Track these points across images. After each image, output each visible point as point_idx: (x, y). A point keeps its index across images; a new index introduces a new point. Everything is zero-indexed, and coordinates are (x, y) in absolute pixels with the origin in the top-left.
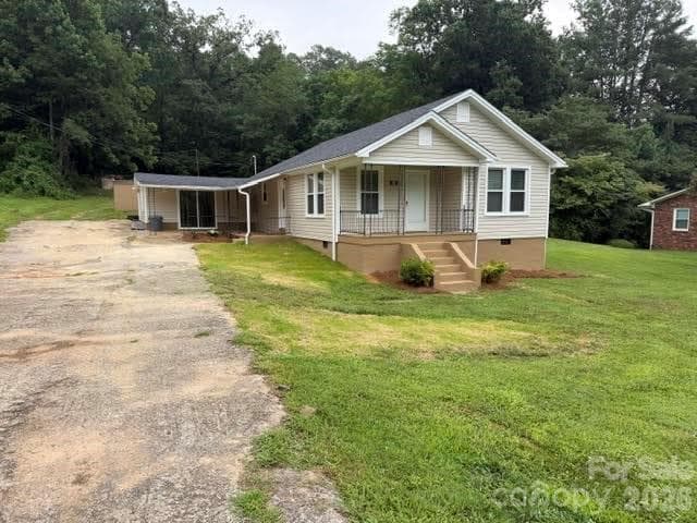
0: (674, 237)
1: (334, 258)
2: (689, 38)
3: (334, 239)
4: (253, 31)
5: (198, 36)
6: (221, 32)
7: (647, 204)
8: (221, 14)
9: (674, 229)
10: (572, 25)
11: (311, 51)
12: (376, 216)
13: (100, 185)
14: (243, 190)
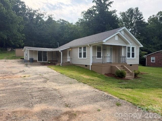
0: (151, 64)
1: (90, 69)
2: (144, 21)
3: (91, 64)
4: (47, 14)
5: (33, 14)
6: (39, 14)
7: (145, 56)
8: (39, 9)
9: (151, 62)
10: (119, 17)
11: (58, 20)
12: (101, 58)
13: (7, 50)
14: (60, 51)
